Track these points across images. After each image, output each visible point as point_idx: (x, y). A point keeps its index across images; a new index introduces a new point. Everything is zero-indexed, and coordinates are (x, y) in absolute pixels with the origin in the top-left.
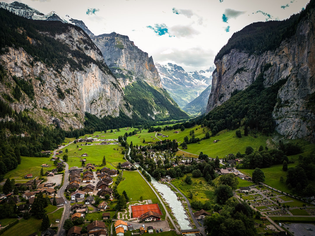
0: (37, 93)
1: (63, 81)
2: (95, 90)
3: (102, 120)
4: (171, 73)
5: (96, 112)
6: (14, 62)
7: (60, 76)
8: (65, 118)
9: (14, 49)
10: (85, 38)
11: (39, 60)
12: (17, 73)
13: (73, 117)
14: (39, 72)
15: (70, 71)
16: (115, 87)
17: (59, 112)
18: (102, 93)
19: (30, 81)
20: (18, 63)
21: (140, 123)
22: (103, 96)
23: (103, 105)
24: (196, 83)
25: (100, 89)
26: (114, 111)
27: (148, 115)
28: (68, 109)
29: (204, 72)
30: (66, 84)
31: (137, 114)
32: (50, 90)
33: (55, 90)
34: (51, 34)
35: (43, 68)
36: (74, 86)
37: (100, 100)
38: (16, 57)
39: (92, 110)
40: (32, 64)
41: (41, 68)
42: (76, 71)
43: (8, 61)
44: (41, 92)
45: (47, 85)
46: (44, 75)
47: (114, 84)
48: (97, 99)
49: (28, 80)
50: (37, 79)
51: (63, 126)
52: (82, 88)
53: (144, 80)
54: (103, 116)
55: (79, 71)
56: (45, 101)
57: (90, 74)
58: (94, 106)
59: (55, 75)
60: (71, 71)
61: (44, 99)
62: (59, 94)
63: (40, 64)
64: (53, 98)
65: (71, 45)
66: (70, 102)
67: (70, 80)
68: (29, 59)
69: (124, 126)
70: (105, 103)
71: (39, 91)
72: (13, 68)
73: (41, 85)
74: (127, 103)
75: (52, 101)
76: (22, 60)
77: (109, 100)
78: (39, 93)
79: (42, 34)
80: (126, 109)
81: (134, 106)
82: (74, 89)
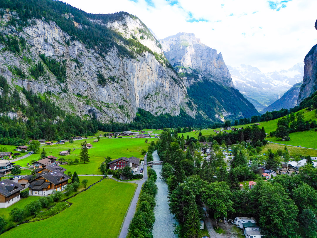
0: (71, 76)
1: (107, 66)
2: (150, 84)
3: (158, 117)
4: (245, 75)
5: (150, 109)
6: (43, 38)
7: (103, 60)
8: (105, 109)
9: (44, 23)
10: (142, 27)
11: (77, 39)
12: (47, 52)
13: (116, 109)
14: (77, 53)
15: (117, 57)
16: (175, 81)
17: (97, 100)
18: (159, 88)
19: (64, 62)
20: (49, 40)
21: (204, 123)
22: (160, 91)
23: (159, 101)
24: (276, 85)
25: (157, 83)
26: (174, 109)
27: (216, 116)
28: (111, 98)
29: (286, 72)
30: (111, 70)
31: (202, 115)
32: (88, 75)
33: (95, 74)
34: (103, 22)
35: (82, 49)
36: (122, 75)
37: (156, 95)
38: (46, 32)
39: (146, 106)
40: (68, 43)
41: (79, 49)
42: (125, 58)
43: (35, 36)
44: (76, 76)
45: (85, 68)
46: (82, 57)
47: (174, 79)
48: (153, 94)
49: (60, 60)
50: (72, 60)
51: (101, 118)
52: (134, 79)
53: (212, 79)
54: (159, 114)
55: (129, 58)
56: (80, 86)
57: (145, 65)
58: (149, 101)
59: (97, 58)
60: (119, 57)
61: (79, 84)
62: (99, 80)
63: (78, 44)
64: (91, 84)
65: (125, 33)
66: (114, 90)
67: (118, 67)
68: (65, 37)
69: (183, 126)
70: (163, 99)
71: (73, 74)
72: (42, 45)
73: (77, 68)
74: (189, 101)
75: (89, 87)
76: (54, 37)
77: (167, 96)
78: (73, 76)
79: (93, 22)
80: (188, 108)
81: (199, 106)
82: (122, 78)
